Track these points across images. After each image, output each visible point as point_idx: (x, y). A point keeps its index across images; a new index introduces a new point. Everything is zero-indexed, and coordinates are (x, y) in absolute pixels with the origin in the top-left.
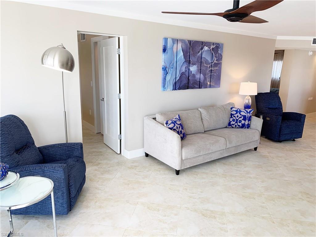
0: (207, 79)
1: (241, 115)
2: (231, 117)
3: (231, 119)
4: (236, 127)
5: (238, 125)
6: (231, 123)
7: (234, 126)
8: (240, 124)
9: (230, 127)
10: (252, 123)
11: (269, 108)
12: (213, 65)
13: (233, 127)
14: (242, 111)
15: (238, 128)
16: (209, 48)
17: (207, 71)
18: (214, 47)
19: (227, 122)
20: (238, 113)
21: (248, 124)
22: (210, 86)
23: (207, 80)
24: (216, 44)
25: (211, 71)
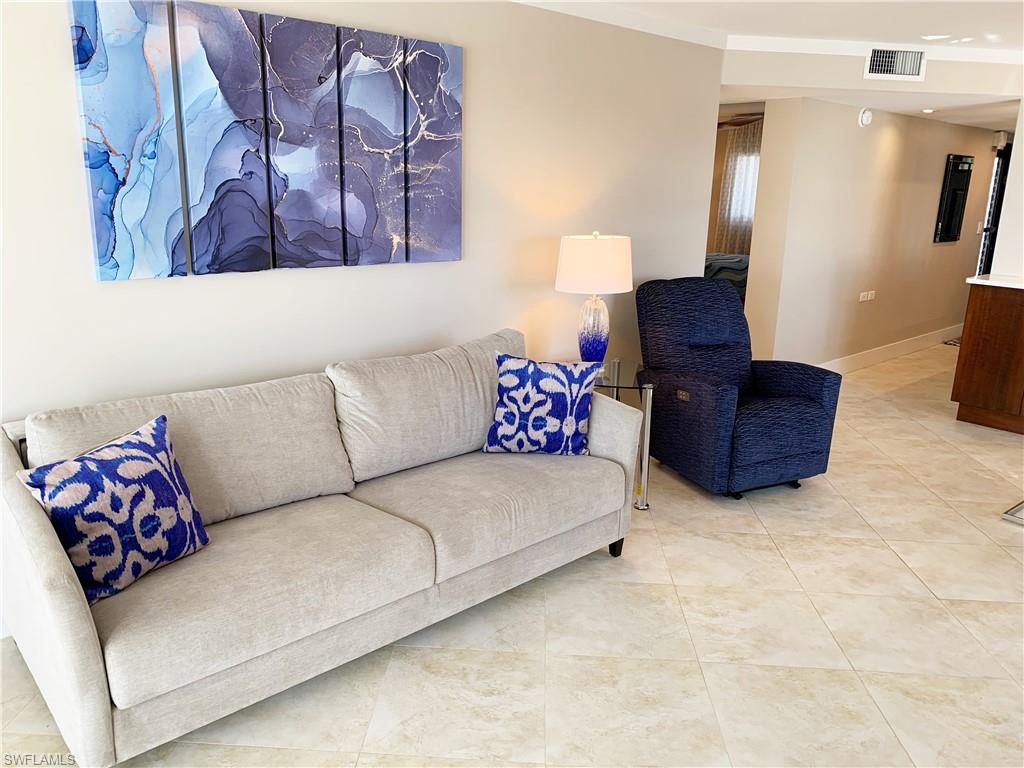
0: (388, 218)
1: (540, 391)
2: (501, 403)
3: (501, 412)
4: (523, 450)
5: (529, 439)
6: (501, 431)
7: (512, 445)
8: (539, 435)
9: (496, 448)
10: (595, 425)
11: (693, 347)
12: (412, 152)
13: (509, 451)
14: (547, 375)
15: (530, 452)
16: (384, 63)
17: (383, 181)
18: (410, 59)
19: (482, 426)
20: (529, 384)
21: (577, 434)
22: (407, 255)
23: (383, 226)
24: (420, 44)
25: (406, 182)
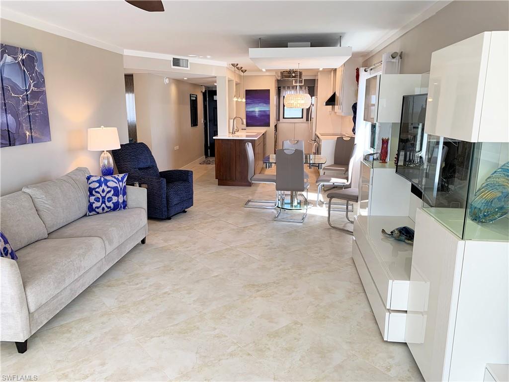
0: (24, 125)
1: (108, 187)
2: (91, 194)
3: (92, 199)
4: (104, 211)
5: (107, 206)
6: (94, 206)
7: (100, 210)
8: (110, 204)
9: (94, 213)
10: (129, 197)
12: (29, 96)
13: (98, 213)
14: (109, 181)
15: (107, 212)
16: (16, 59)
17: (20, 108)
18: (24, 57)
19: (85, 205)
20: (103, 185)
21: (124, 201)
22: (32, 140)
23: (23, 128)
24: (27, 51)
25: (29, 109)
